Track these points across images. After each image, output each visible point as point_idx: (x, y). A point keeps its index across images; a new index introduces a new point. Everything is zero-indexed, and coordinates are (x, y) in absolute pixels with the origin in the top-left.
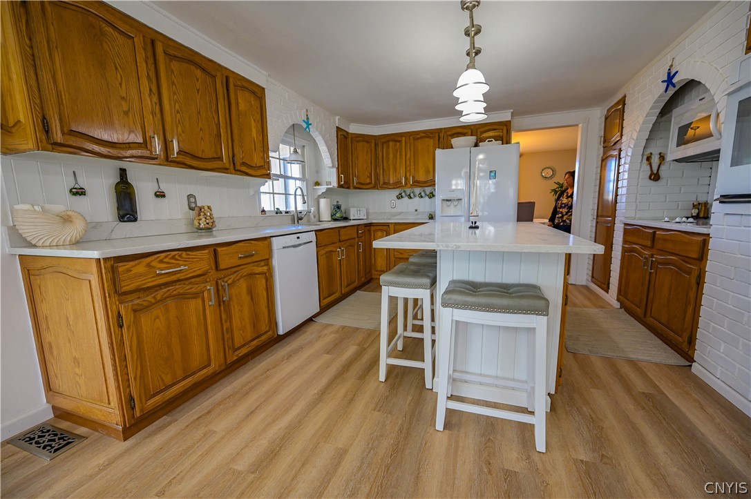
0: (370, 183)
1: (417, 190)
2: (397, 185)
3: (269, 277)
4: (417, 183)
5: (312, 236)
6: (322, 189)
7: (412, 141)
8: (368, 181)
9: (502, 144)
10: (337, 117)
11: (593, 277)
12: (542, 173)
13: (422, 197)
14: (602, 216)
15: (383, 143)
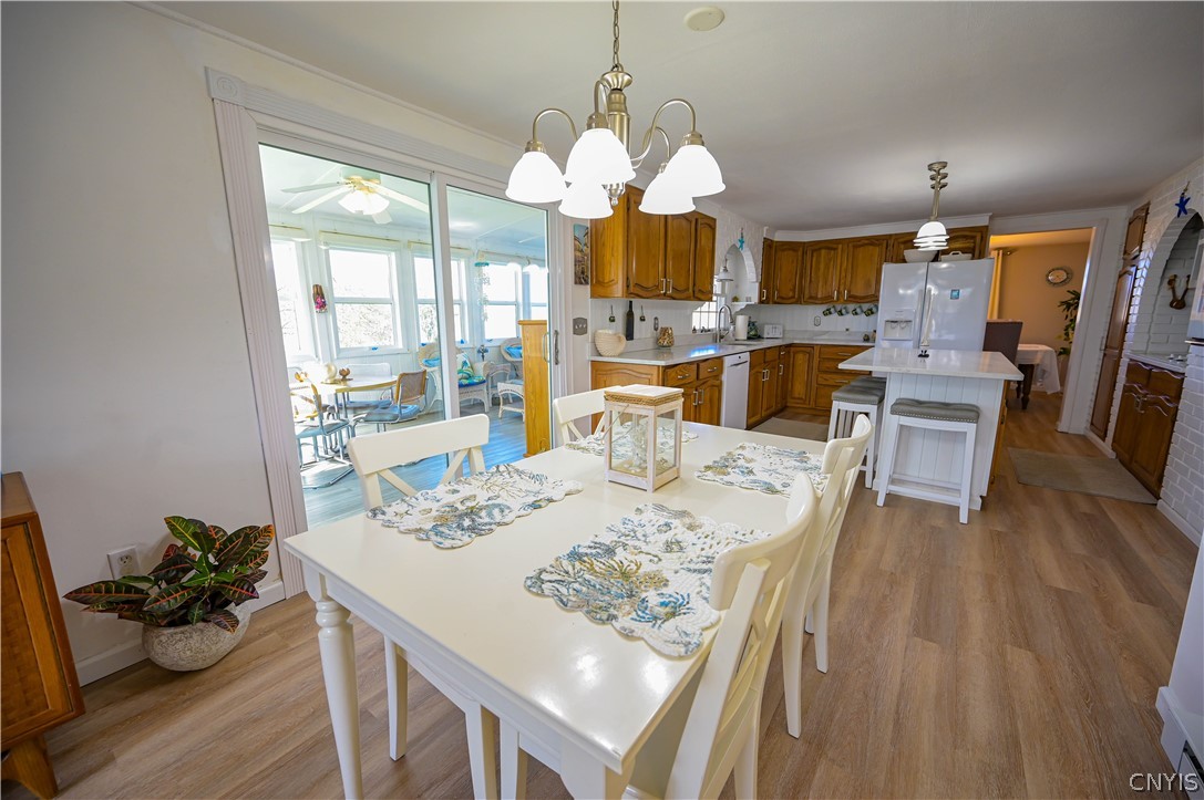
0: (793, 297)
1: (851, 307)
2: (827, 299)
3: (719, 387)
4: (853, 298)
5: (746, 357)
6: (742, 305)
7: (851, 249)
8: (791, 294)
9: (973, 258)
10: (766, 228)
11: (1092, 424)
12: (1047, 276)
13: (856, 314)
14: (1111, 348)
15: (813, 251)
